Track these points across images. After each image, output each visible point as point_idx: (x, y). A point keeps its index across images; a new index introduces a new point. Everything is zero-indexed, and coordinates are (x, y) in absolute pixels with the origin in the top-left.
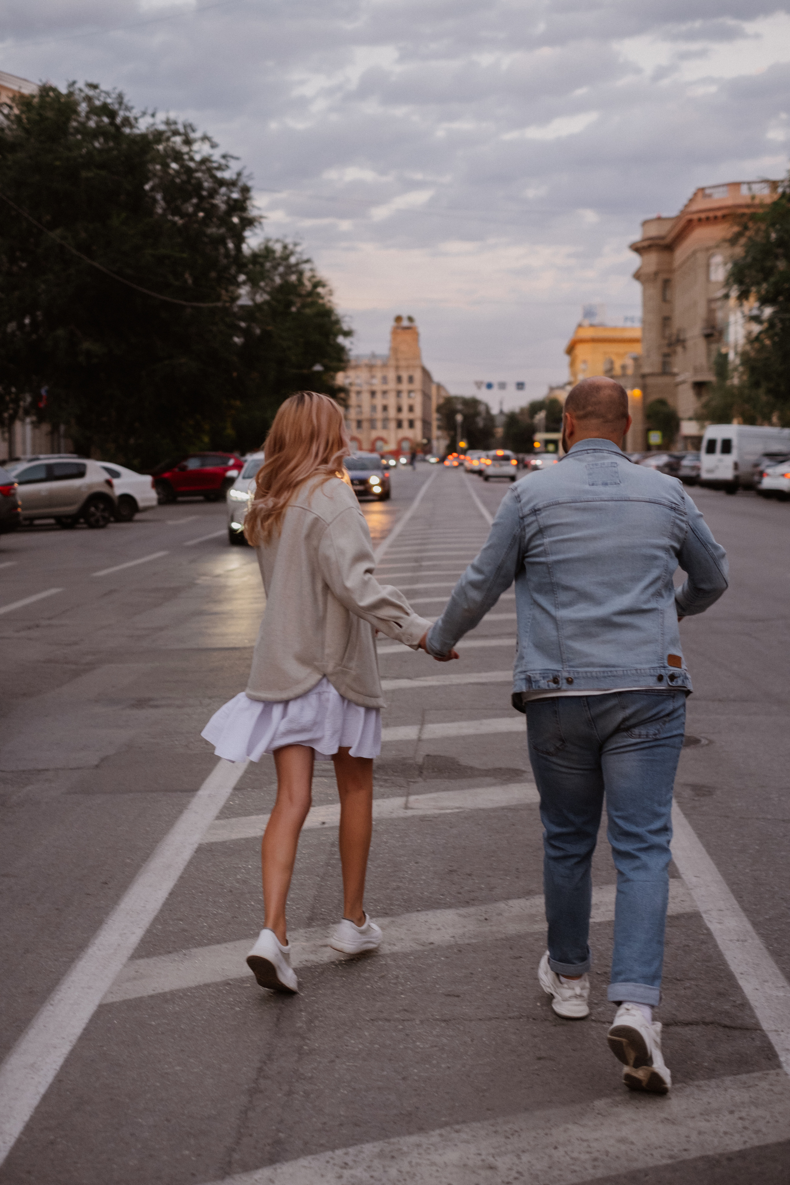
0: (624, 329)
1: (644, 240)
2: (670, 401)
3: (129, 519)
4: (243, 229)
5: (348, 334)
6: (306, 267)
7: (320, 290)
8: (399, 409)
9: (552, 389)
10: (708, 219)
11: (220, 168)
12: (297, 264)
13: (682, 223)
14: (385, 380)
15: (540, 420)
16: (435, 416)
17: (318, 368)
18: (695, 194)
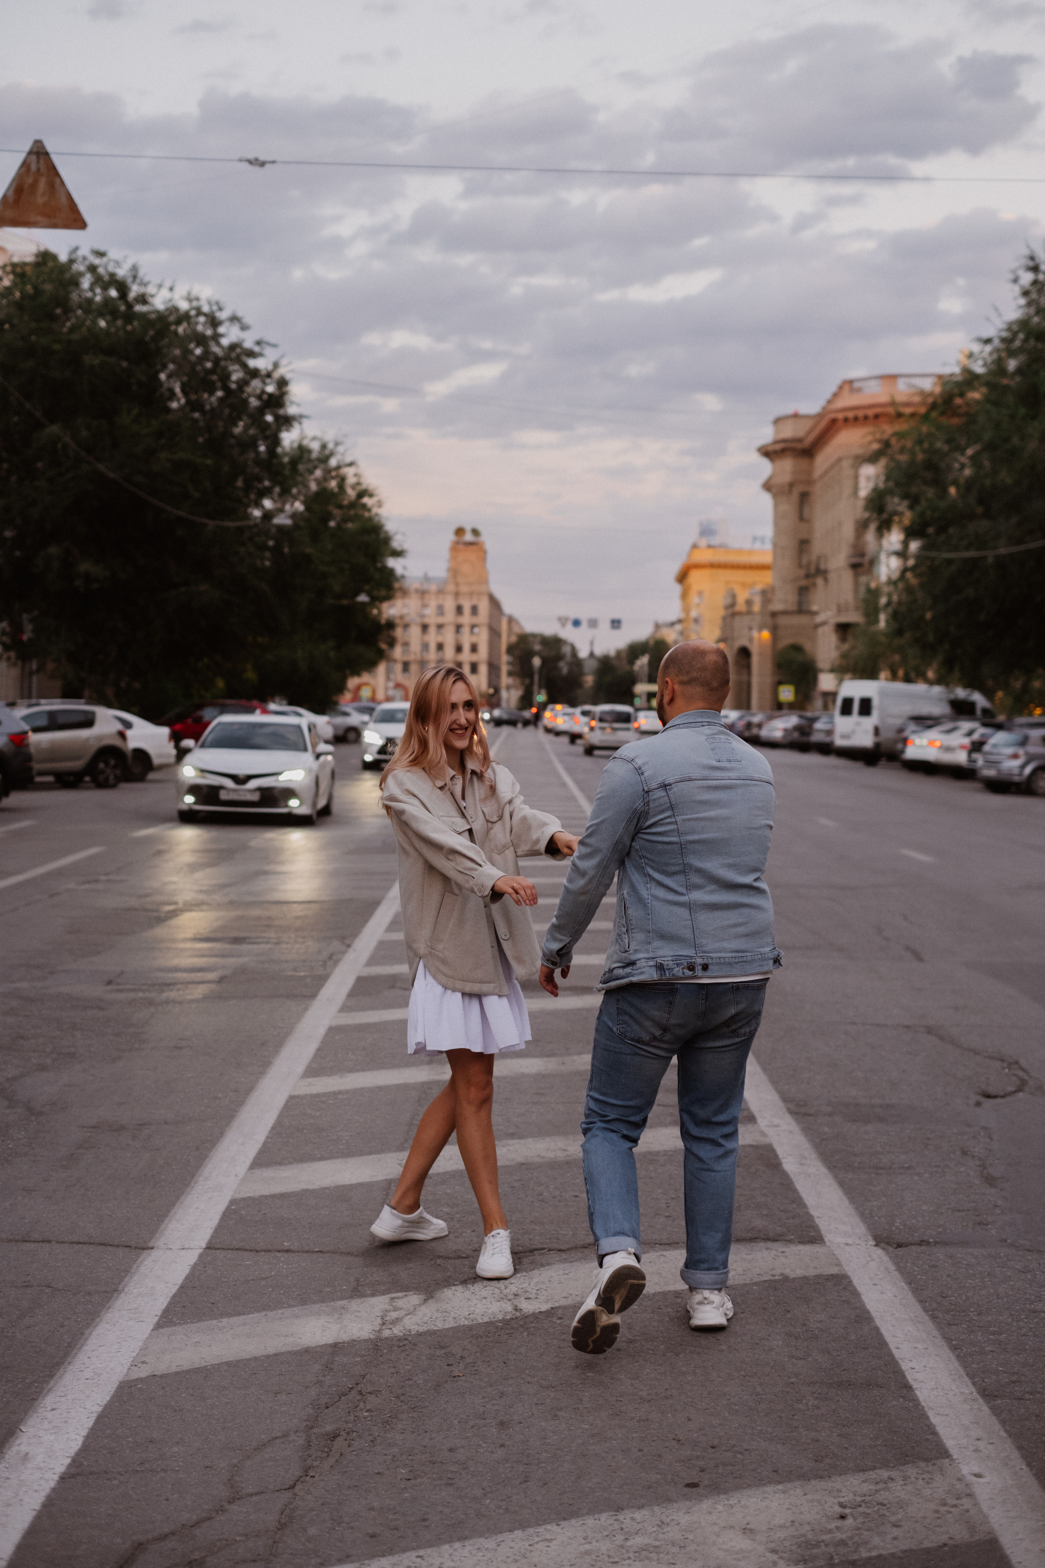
0: (751, 552)
1: (776, 442)
2: (807, 646)
3: (141, 778)
4: (279, 430)
5: (398, 554)
6: (349, 472)
7: (366, 500)
8: (459, 649)
9: (657, 626)
10: (856, 419)
11: (251, 354)
12: (338, 468)
13: (823, 424)
14: (440, 611)
15: (642, 667)
16: (505, 658)
17: (363, 598)
18: (841, 388)
